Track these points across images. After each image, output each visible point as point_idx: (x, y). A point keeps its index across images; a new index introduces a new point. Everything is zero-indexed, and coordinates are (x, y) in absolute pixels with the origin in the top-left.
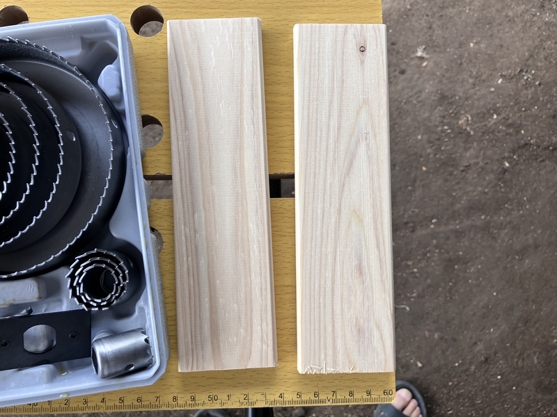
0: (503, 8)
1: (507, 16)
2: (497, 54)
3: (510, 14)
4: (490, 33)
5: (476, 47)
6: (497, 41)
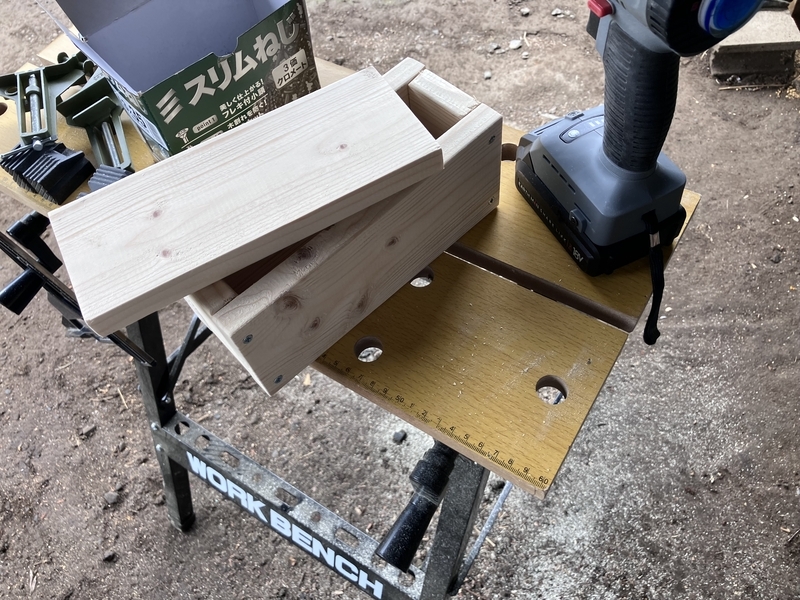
0: (750, 140)
1: (753, 146)
2: (743, 175)
3: (757, 144)
4: (734, 158)
5: (718, 167)
6: (742, 165)
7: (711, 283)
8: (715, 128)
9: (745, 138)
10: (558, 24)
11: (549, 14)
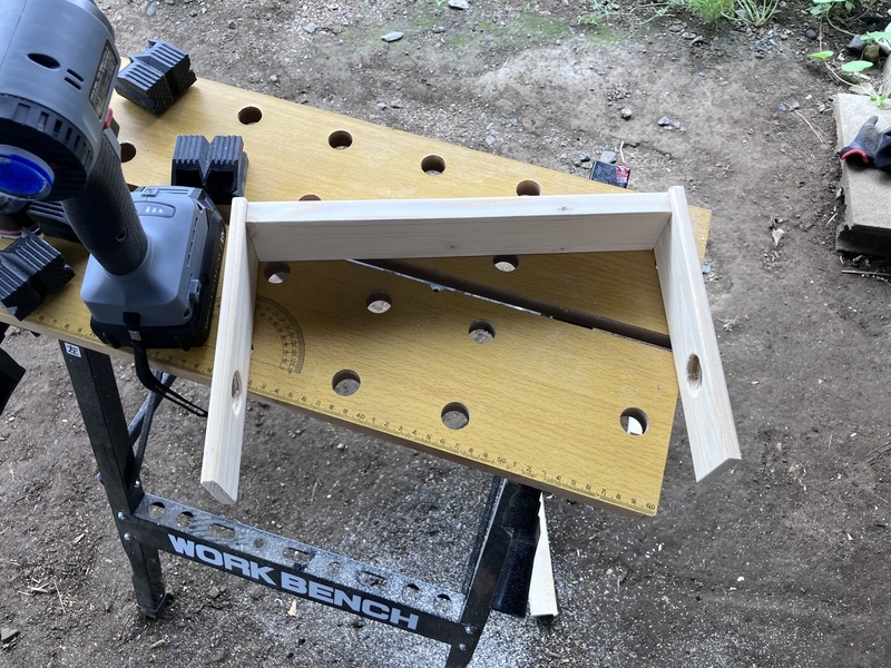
0: (869, 351)
1: (872, 361)
2: (853, 401)
3: (877, 359)
4: (846, 374)
5: (826, 385)
7: (796, 550)
8: (830, 327)
9: (864, 348)
10: (664, 139)
11: (654, 122)
